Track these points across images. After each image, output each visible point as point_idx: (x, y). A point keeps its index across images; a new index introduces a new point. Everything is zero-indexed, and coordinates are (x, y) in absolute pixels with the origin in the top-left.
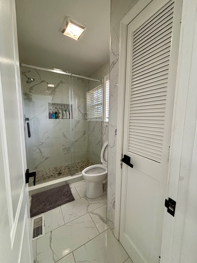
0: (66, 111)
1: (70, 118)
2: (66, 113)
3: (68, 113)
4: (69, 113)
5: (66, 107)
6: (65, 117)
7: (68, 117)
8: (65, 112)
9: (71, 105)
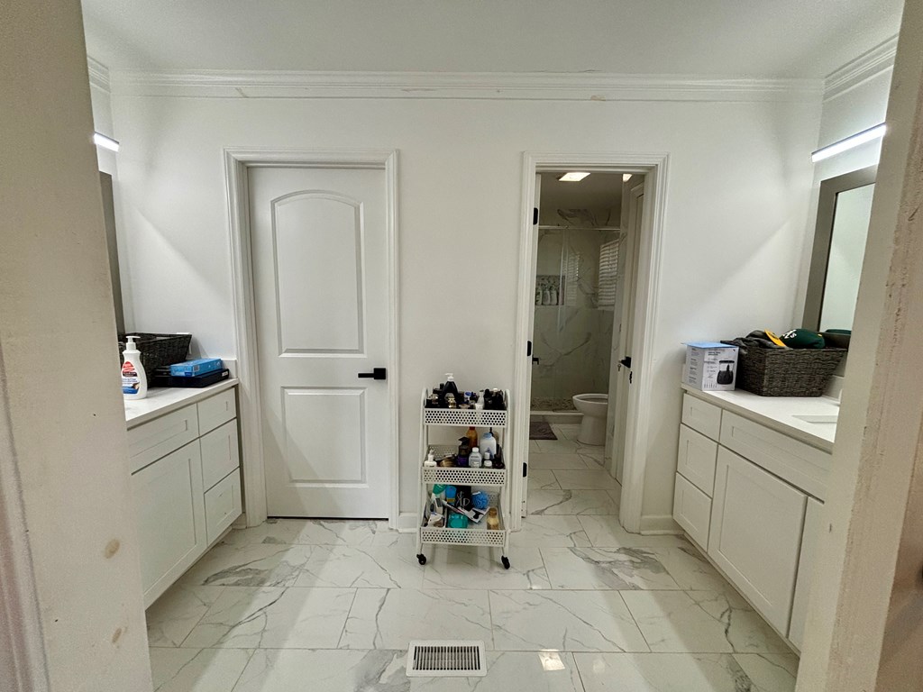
0: (550, 289)
1: (557, 304)
2: (551, 294)
3: (554, 293)
4: (558, 294)
5: (552, 282)
6: (549, 302)
7: (556, 302)
8: (548, 292)
9: (564, 277)
